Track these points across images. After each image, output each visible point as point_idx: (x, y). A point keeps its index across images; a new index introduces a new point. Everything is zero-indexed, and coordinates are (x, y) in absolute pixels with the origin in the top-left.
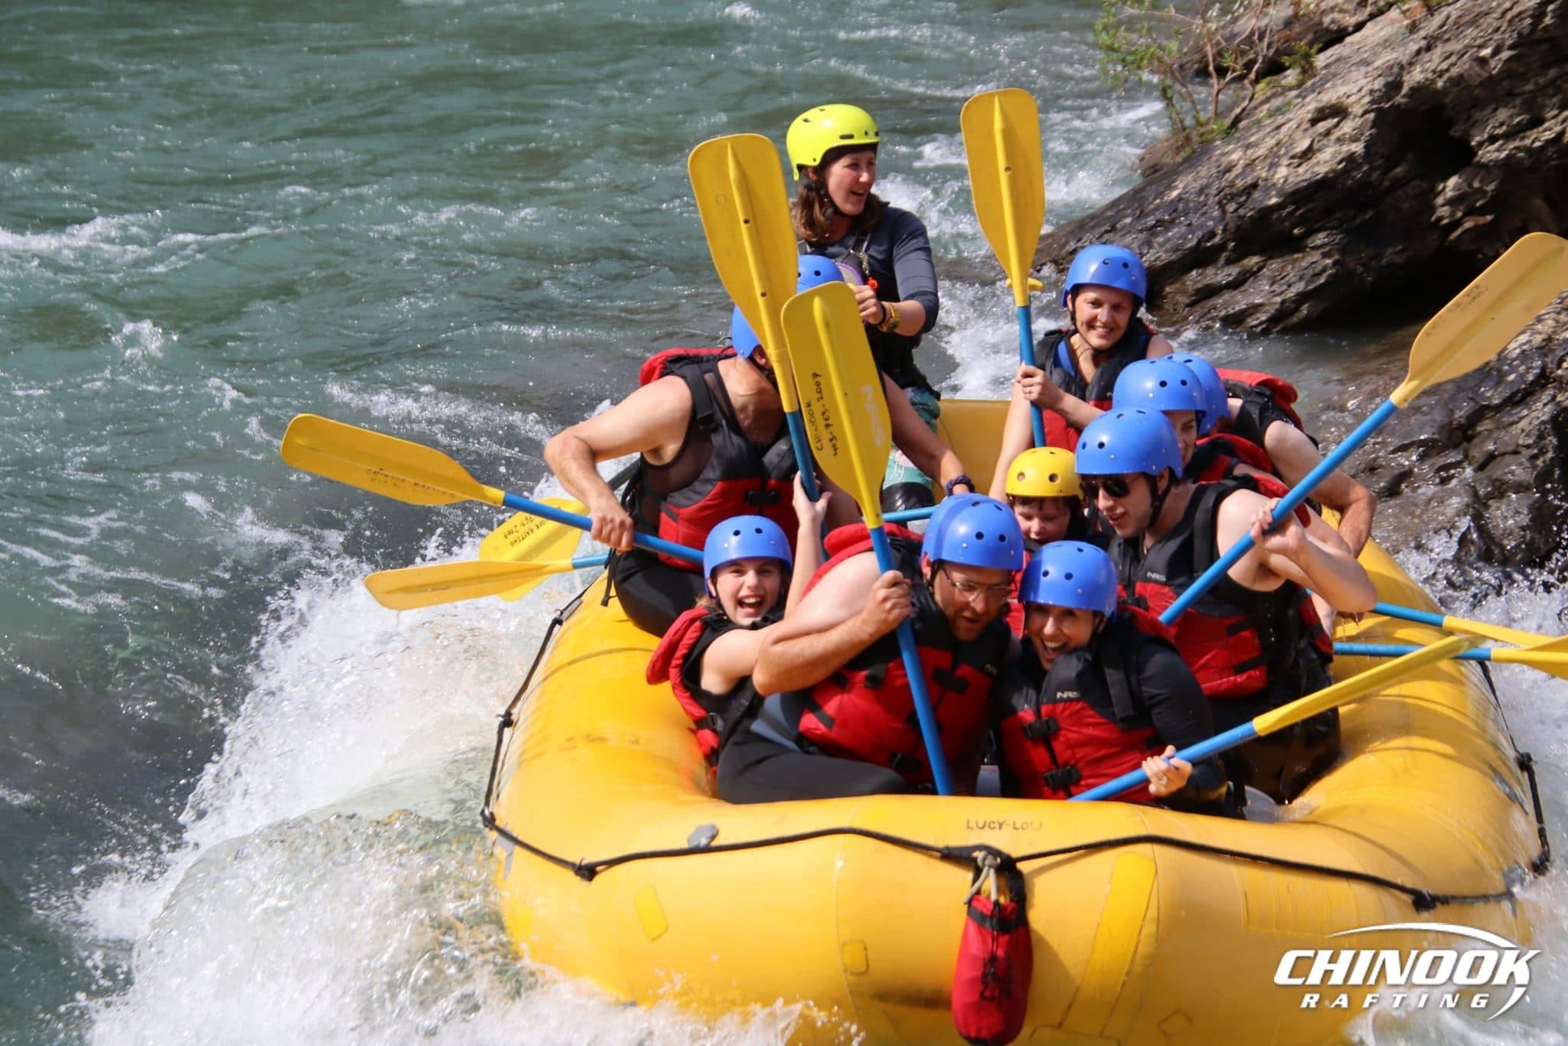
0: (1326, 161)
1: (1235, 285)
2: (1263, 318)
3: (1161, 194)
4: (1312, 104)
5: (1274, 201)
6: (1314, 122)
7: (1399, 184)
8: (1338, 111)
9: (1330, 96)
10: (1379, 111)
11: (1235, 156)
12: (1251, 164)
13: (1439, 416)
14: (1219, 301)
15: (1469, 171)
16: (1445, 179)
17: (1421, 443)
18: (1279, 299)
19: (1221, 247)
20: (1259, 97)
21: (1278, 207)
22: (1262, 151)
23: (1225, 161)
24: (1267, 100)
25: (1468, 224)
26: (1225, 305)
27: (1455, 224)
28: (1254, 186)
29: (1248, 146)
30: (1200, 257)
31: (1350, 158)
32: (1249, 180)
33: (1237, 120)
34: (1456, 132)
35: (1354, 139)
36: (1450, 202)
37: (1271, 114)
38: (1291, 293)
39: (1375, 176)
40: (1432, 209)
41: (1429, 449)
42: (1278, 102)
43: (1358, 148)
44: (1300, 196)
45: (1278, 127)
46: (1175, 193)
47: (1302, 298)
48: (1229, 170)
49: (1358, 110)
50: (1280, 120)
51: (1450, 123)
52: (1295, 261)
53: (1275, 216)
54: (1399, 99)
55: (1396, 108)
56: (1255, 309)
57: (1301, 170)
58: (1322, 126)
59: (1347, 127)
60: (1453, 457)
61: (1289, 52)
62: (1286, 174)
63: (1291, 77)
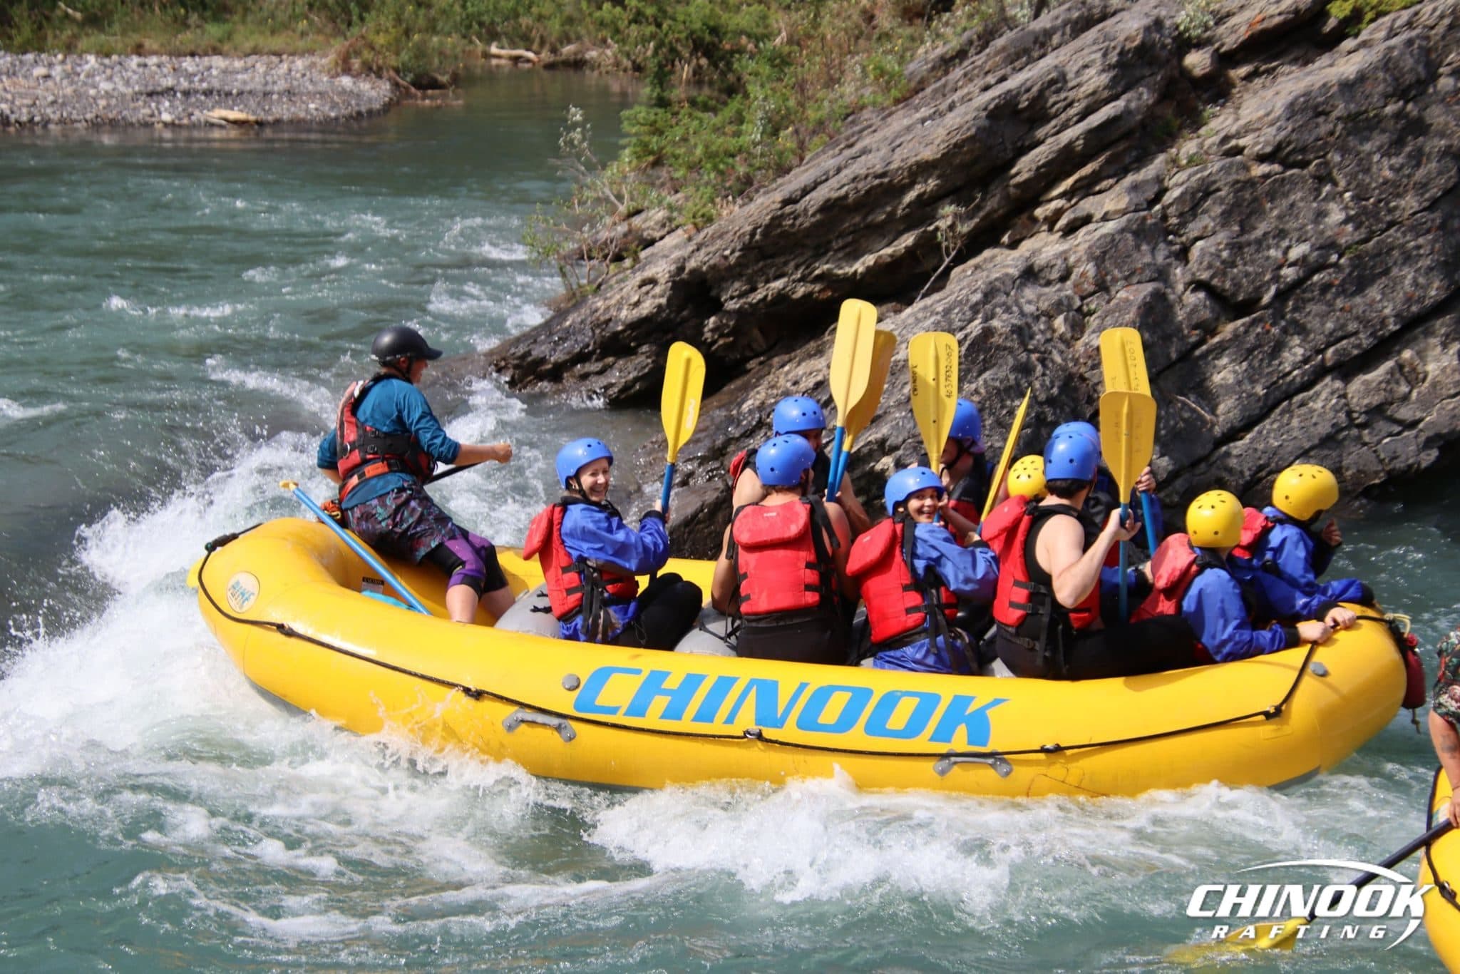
0: (647, 308)
1: (601, 373)
2: (616, 390)
3: (560, 324)
4: (639, 277)
5: (620, 328)
6: (640, 287)
7: (684, 320)
8: (652, 281)
9: (649, 273)
10: (674, 282)
11: (599, 304)
12: (608, 309)
13: (707, 443)
14: (592, 381)
15: (720, 314)
16: (709, 318)
17: (698, 458)
18: (624, 380)
19: (593, 352)
20: (611, 273)
21: (623, 331)
22: (613, 302)
23: (594, 307)
24: (616, 274)
25: (721, 342)
27: (714, 342)
28: (610, 320)
29: (606, 299)
30: (582, 357)
31: (660, 306)
32: (607, 317)
33: (600, 285)
34: (713, 293)
35: (662, 296)
36: (712, 330)
37: (617, 282)
38: (631, 376)
39: (672, 316)
40: (702, 334)
41: (703, 461)
42: (621, 276)
43: (663, 301)
44: (633, 326)
45: (622, 289)
46: (568, 323)
47: (636, 380)
48: (596, 311)
49: (662, 281)
50: (623, 285)
51: (710, 289)
52: (632, 360)
53: (621, 336)
54: (684, 276)
55: (682, 281)
56: (611, 385)
57: (634, 312)
58: (644, 289)
59: (658, 290)
60: (716, 465)
61: (626, 250)
62: (626, 314)
63: (628, 262)
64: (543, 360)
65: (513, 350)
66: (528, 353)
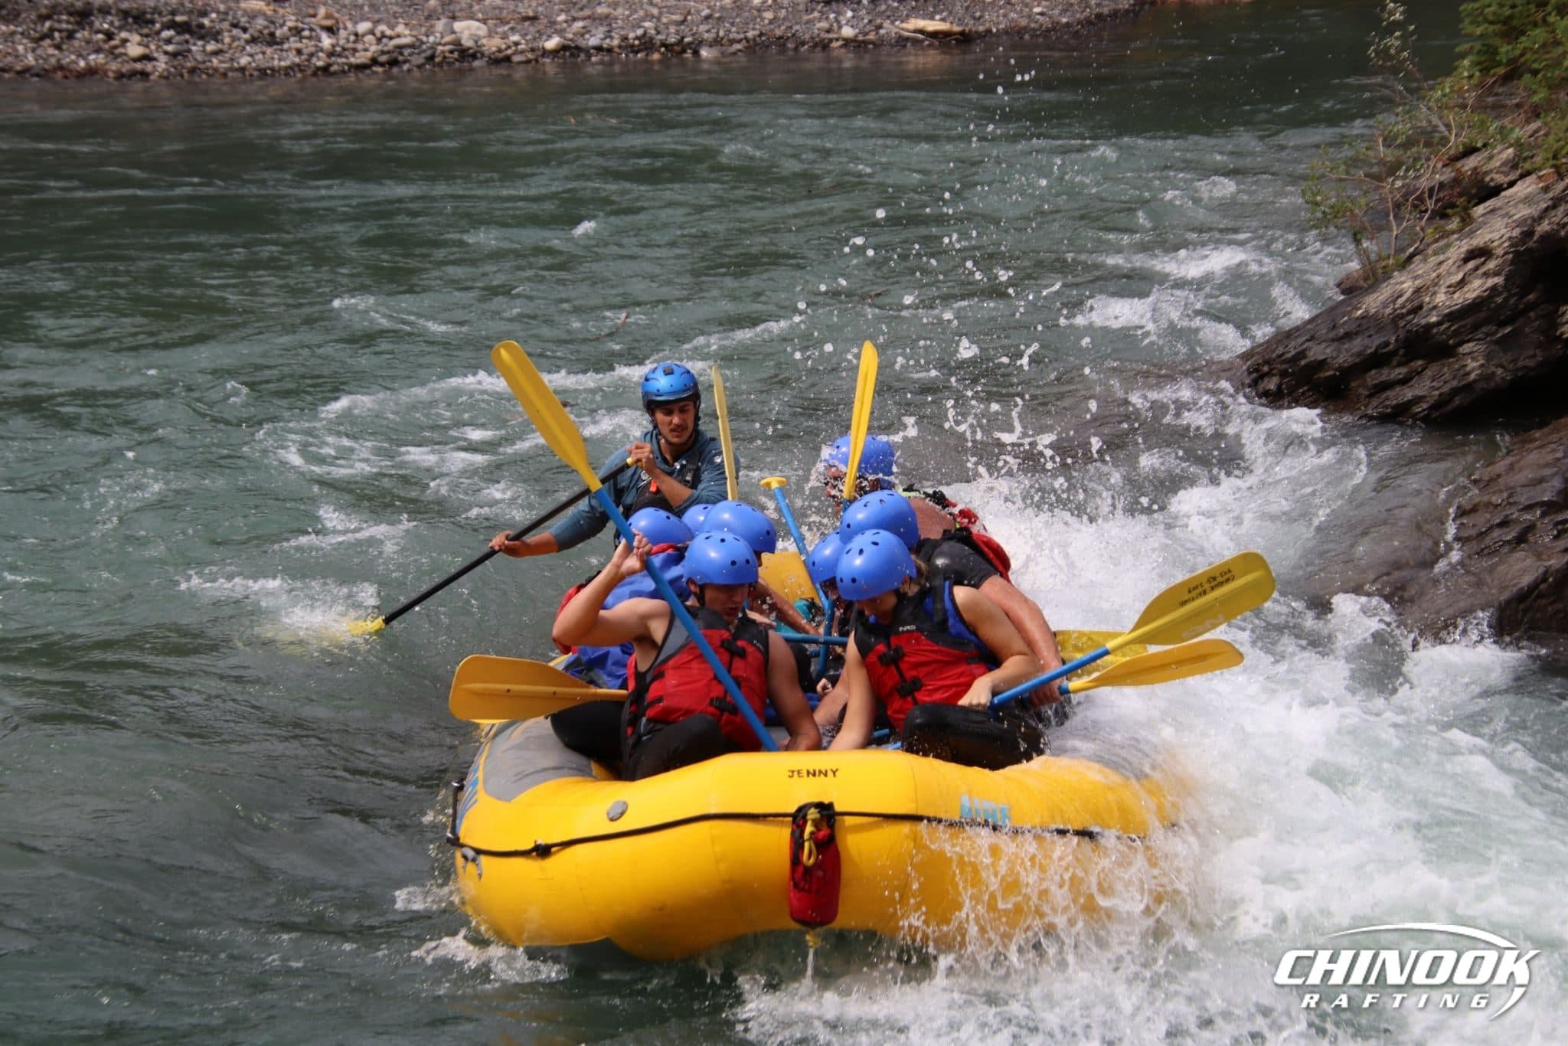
0: (1473, 291)
1: (1404, 381)
2: (1425, 406)
3: (1349, 312)
4: (1466, 245)
5: (1434, 319)
6: (1467, 260)
7: (1531, 307)
8: (1484, 253)
9: (1480, 240)
10: (1517, 254)
11: (1406, 285)
12: (1418, 291)
14: (1390, 393)
17: (1543, 504)
18: (1437, 393)
19: (1394, 353)
20: (1429, 239)
21: (1439, 324)
22: (1426, 282)
23: (1397, 289)
24: (1436, 241)
26: (1396, 397)
28: (1419, 308)
29: (1416, 278)
30: (1377, 360)
31: (1493, 288)
32: (1416, 303)
33: (1411, 257)
35: (1497, 274)
37: (1435, 253)
38: (1446, 389)
39: (1511, 302)
40: (1559, 325)
41: (1549, 508)
42: (1441, 243)
43: (1499, 280)
44: (1452, 317)
45: (1441, 263)
46: (1361, 311)
47: (1455, 392)
48: (1400, 296)
49: (1500, 252)
50: (1441, 257)
52: (1450, 365)
53: (1435, 331)
54: (1531, 244)
55: (1530, 250)
56: (1418, 400)
57: (1456, 296)
58: (1472, 264)
59: (1491, 265)
61: (1453, 206)
62: (1442, 300)
63: (1454, 224)
64: (1322, 364)
65: (1280, 350)
66: (1302, 354)
